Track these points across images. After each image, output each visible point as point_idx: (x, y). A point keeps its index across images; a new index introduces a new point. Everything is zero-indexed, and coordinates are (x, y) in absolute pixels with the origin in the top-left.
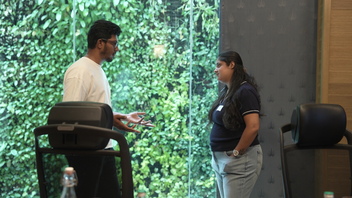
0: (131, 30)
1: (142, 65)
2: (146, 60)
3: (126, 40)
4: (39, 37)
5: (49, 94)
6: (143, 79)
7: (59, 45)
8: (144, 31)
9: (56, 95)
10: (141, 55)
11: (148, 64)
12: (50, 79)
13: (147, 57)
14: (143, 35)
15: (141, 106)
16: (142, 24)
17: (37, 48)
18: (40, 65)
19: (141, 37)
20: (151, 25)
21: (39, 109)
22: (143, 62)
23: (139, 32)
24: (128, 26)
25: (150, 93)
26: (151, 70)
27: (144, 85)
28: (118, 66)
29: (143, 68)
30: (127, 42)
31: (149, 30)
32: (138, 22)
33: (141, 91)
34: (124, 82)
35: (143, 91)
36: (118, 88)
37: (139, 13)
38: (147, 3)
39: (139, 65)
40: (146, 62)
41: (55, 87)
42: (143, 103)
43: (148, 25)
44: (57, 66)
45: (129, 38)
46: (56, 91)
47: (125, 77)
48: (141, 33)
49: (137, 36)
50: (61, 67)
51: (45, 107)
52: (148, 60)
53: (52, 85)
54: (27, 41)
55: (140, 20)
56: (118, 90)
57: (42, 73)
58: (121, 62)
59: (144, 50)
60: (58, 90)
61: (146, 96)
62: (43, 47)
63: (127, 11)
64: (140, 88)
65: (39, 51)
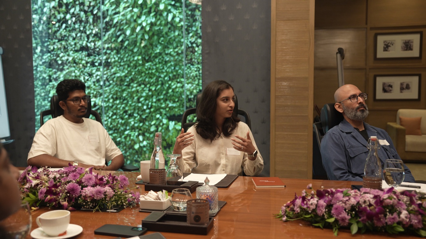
0: (182, 40)
1: (191, 67)
2: (195, 62)
3: (179, 48)
4: (117, 48)
5: (123, 91)
6: (193, 78)
7: (130, 54)
8: (193, 40)
9: (129, 92)
10: (191, 59)
11: (196, 66)
12: (125, 80)
13: (196, 61)
14: (192, 43)
15: (192, 99)
16: (191, 35)
17: (115, 56)
18: (118, 69)
19: (190, 45)
20: (199, 35)
21: (118, 102)
22: (193, 65)
23: (189, 41)
24: (180, 37)
25: (198, 89)
26: (199, 71)
27: (193, 82)
28: (173, 68)
29: (193, 69)
30: (180, 49)
31: (196, 39)
32: (189, 33)
33: (191, 87)
34: (178, 80)
35: (192, 88)
36: (174, 85)
37: (188, 26)
38: (195, 18)
39: (189, 67)
40: (195, 64)
41: (128, 85)
42: (192, 96)
43: (196, 35)
44: (129, 69)
45: (181, 46)
46: (129, 89)
47: (179, 77)
48: (190, 42)
49: (188, 45)
50: (132, 70)
51: (121, 101)
52: (197, 62)
53: (126, 84)
54: (108, 52)
55: (190, 31)
56: (174, 87)
57: (118, 75)
58: (175, 65)
59: (193, 55)
60: (130, 87)
61: (195, 91)
62: (119, 56)
63: (179, 25)
64: (190, 85)
65: (117, 59)
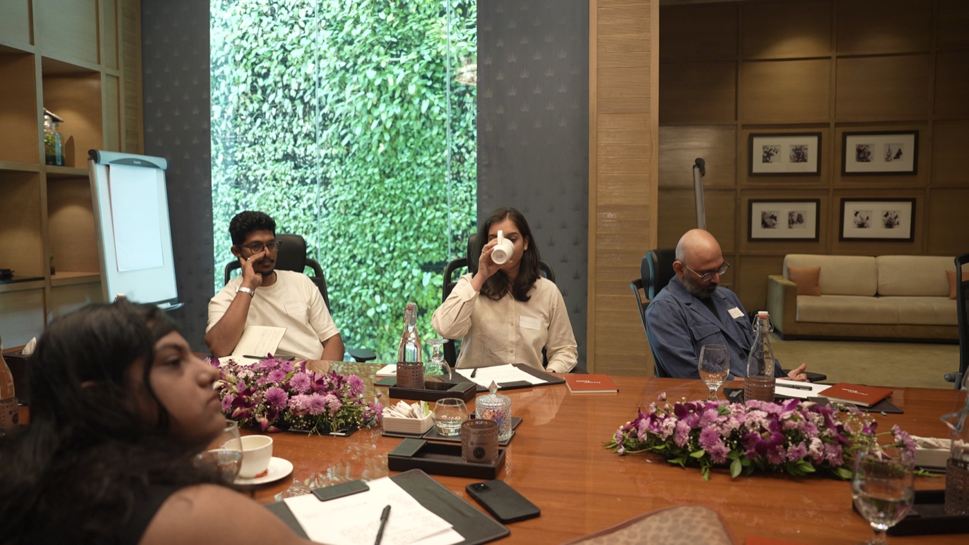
0: (444, 142)
1: (459, 184)
2: (465, 178)
3: (439, 154)
4: (340, 156)
5: (349, 223)
6: (461, 203)
7: (360, 165)
8: (461, 141)
9: (358, 224)
10: (458, 173)
11: (467, 184)
12: (353, 205)
13: (466, 175)
14: (459, 148)
15: (460, 237)
16: (458, 133)
17: (337, 169)
18: (341, 188)
19: (456, 151)
20: (470, 134)
21: (341, 241)
22: (461, 182)
23: (454, 144)
24: (441, 137)
25: (469, 220)
26: (471, 191)
27: (462, 210)
28: (429, 187)
29: (460, 188)
30: (440, 156)
31: (467, 140)
32: (454, 132)
33: (457, 217)
34: (437, 206)
35: (460, 218)
36: (429, 215)
37: (454, 120)
38: (464, 107)
39: (455, 185)
40: (464, 181)
41: (358, 215)
42: (460, 232)
43: (466, 135)
44: (359, 189)
45: (443, 151)
46: (359, 220)
47: (439, 201)
48: (457, 145)
49: (453, 150)
50: (364, 190)
51: (347, 239)
52: (467, 178)
53: (354, 212)
54: (327, 161)
55: (456, 128)
56: (430, 217)
57: (341, 198)
58: (433, 182)
59: (461, 166)
60: (361, 218)
61: (464, 224)
62: (343, 167)
63: (439, 118)
64: (456, 214)
65: (340, 172)
